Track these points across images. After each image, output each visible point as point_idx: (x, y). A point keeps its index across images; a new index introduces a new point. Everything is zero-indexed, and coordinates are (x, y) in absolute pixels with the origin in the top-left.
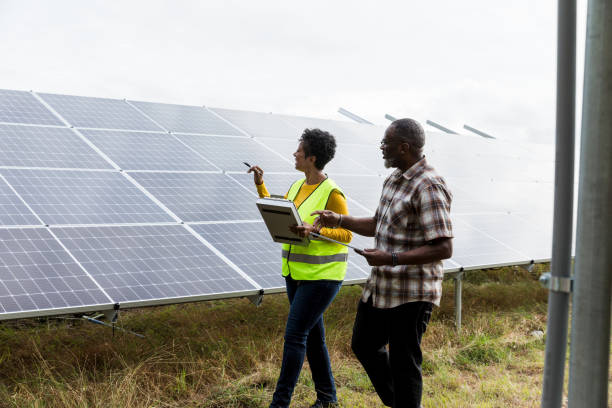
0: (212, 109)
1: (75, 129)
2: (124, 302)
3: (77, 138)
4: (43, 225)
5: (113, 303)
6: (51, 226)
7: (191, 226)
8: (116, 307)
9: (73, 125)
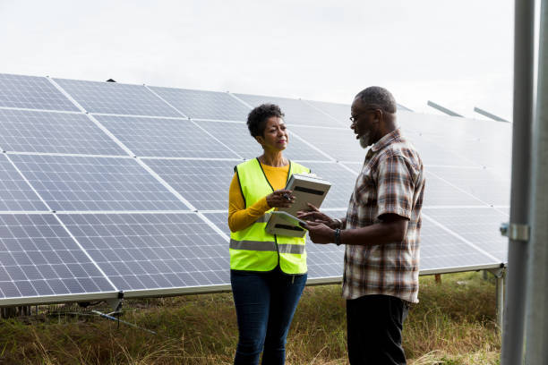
0: (236, 95)
1: (90, 115)
2: (130, 290)
3: (92, 123)
4: (50, 212)
5: (117, 291)
6: (58, 212)
7: (206, 215)
8: (120, 295)
9: (89, 111)
